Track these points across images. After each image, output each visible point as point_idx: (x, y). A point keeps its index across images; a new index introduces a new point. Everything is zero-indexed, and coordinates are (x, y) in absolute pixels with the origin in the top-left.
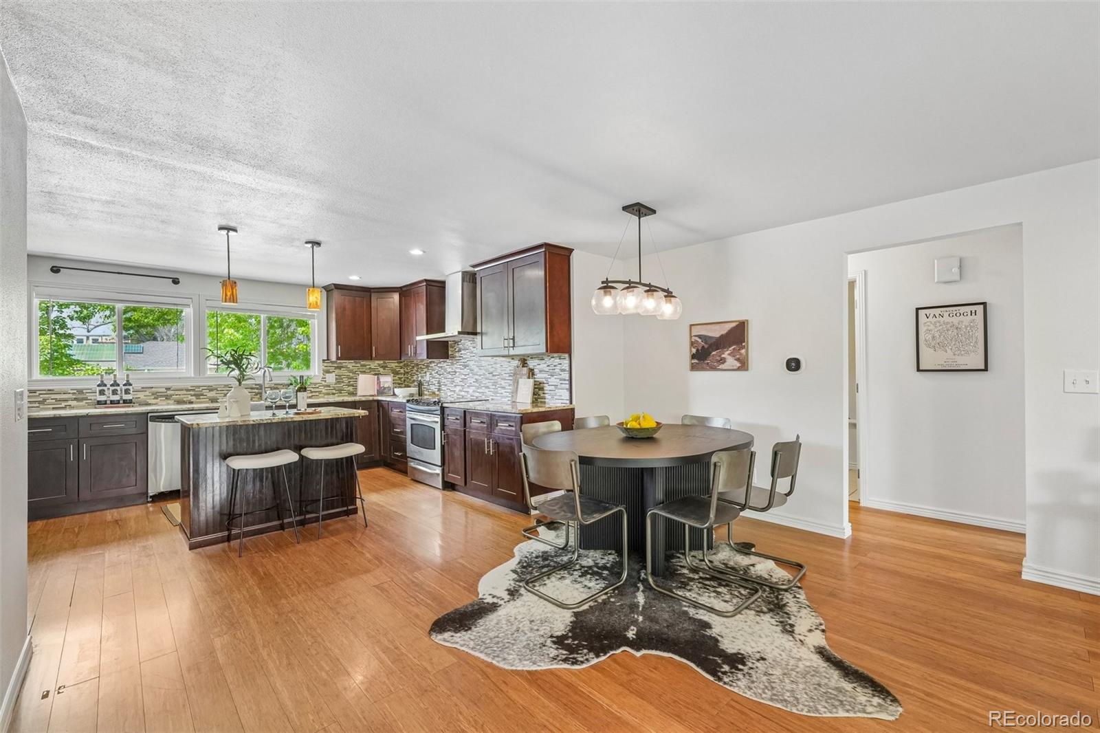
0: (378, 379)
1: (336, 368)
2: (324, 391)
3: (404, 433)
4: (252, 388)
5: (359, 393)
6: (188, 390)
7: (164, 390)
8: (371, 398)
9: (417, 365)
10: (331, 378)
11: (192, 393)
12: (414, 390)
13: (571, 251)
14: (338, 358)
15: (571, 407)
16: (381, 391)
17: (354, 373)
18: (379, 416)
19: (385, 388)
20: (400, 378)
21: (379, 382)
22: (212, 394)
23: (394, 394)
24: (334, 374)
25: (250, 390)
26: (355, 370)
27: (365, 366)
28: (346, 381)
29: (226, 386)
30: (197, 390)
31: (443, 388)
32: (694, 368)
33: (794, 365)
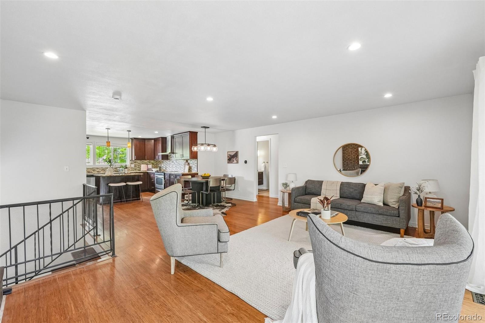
0: (147, 166)
1: (134, 163)
2: (131, 169)
3: (154, 181)
5: (141, 170)
6: (91, 169)
8: (145, 171)
9: (160, 162)
10: (133, 166)
12: (158, 169)
13: (197, 132)
14: (135, 160)
15: (197, 173)
16: (148, 169)
17: (140, 164)
18: (147, 177)
19: (149, 169)
20: (155, 166)
21: (148, 167)
22: (98, 170)
23: (152, 171)
24: (134, 164)
26: (140, 163)
27: (143, 162)
28: (137, 166)
29: (102, 168)
31: (167, 168)
32: (228, 163)
33: (246, 162)
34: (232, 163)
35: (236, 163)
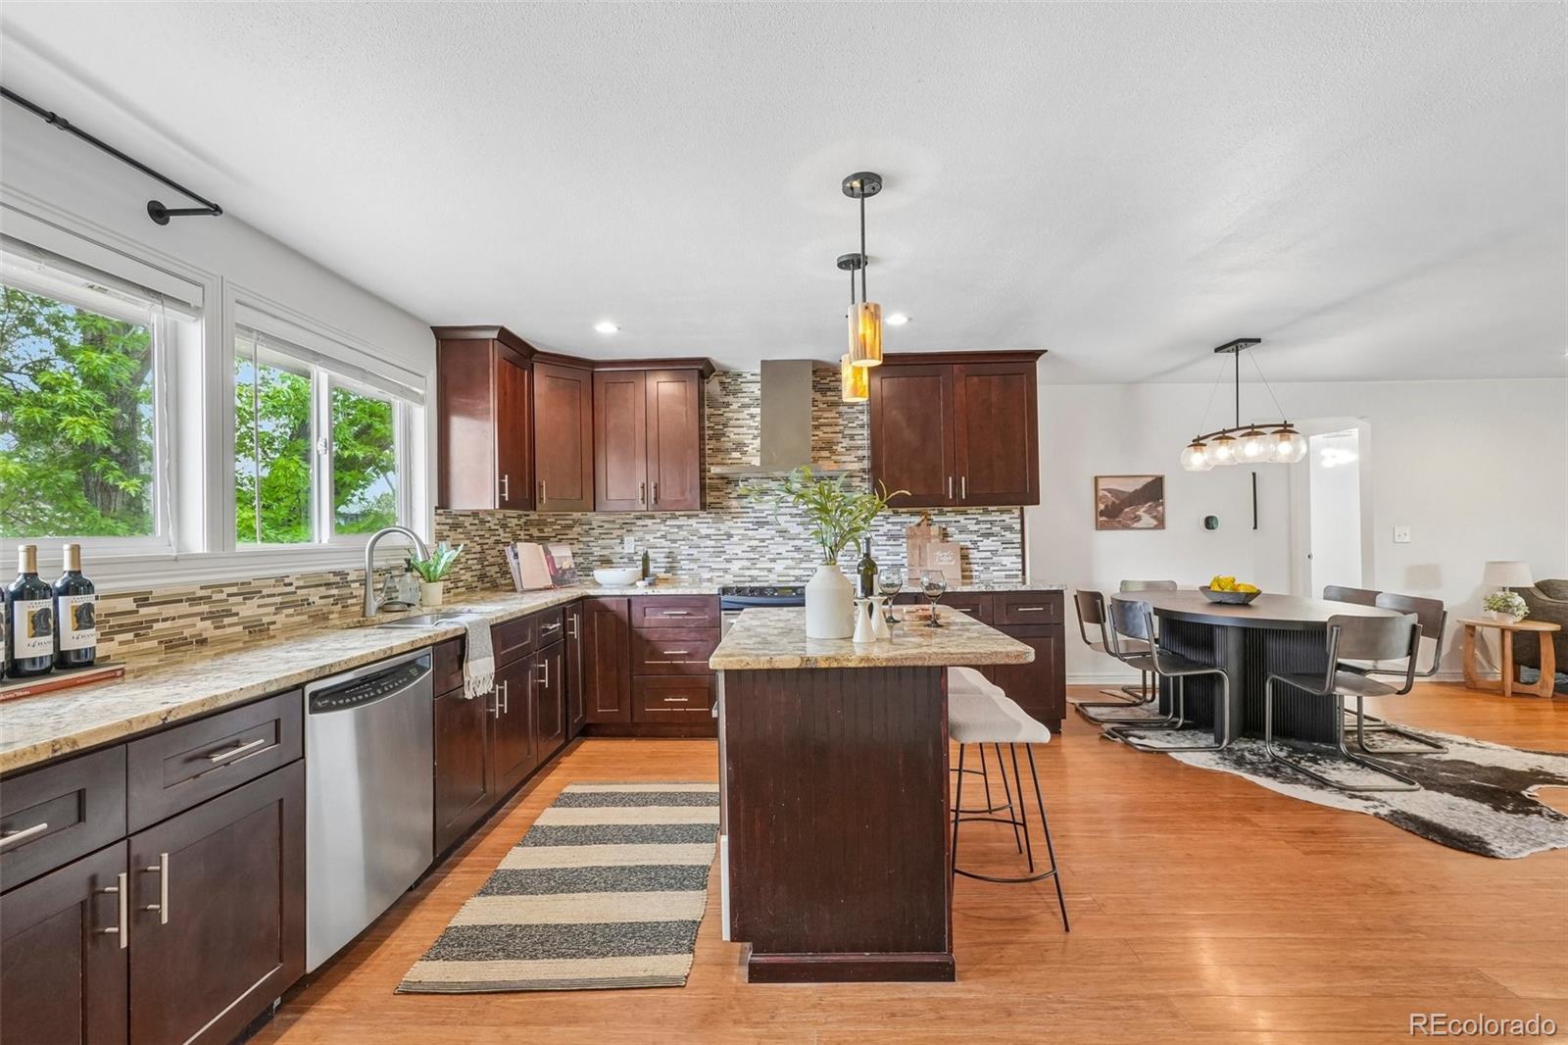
0: (547, 552)
1: (451, 527)
4: (328, 585)
6: (194, 600)
7: (129, 604)
11: (204, 608)
17: (472, 539)
19: (564, 571)
21: (551, 560)
24: (448, 542)
25: (323, 591)
26: (473, 533)
29: (280, 580)
30: (215, 597)
32: (1100, 526)
33: (1210, 523)
34: (1126, 527)
35: (1155, 528)
